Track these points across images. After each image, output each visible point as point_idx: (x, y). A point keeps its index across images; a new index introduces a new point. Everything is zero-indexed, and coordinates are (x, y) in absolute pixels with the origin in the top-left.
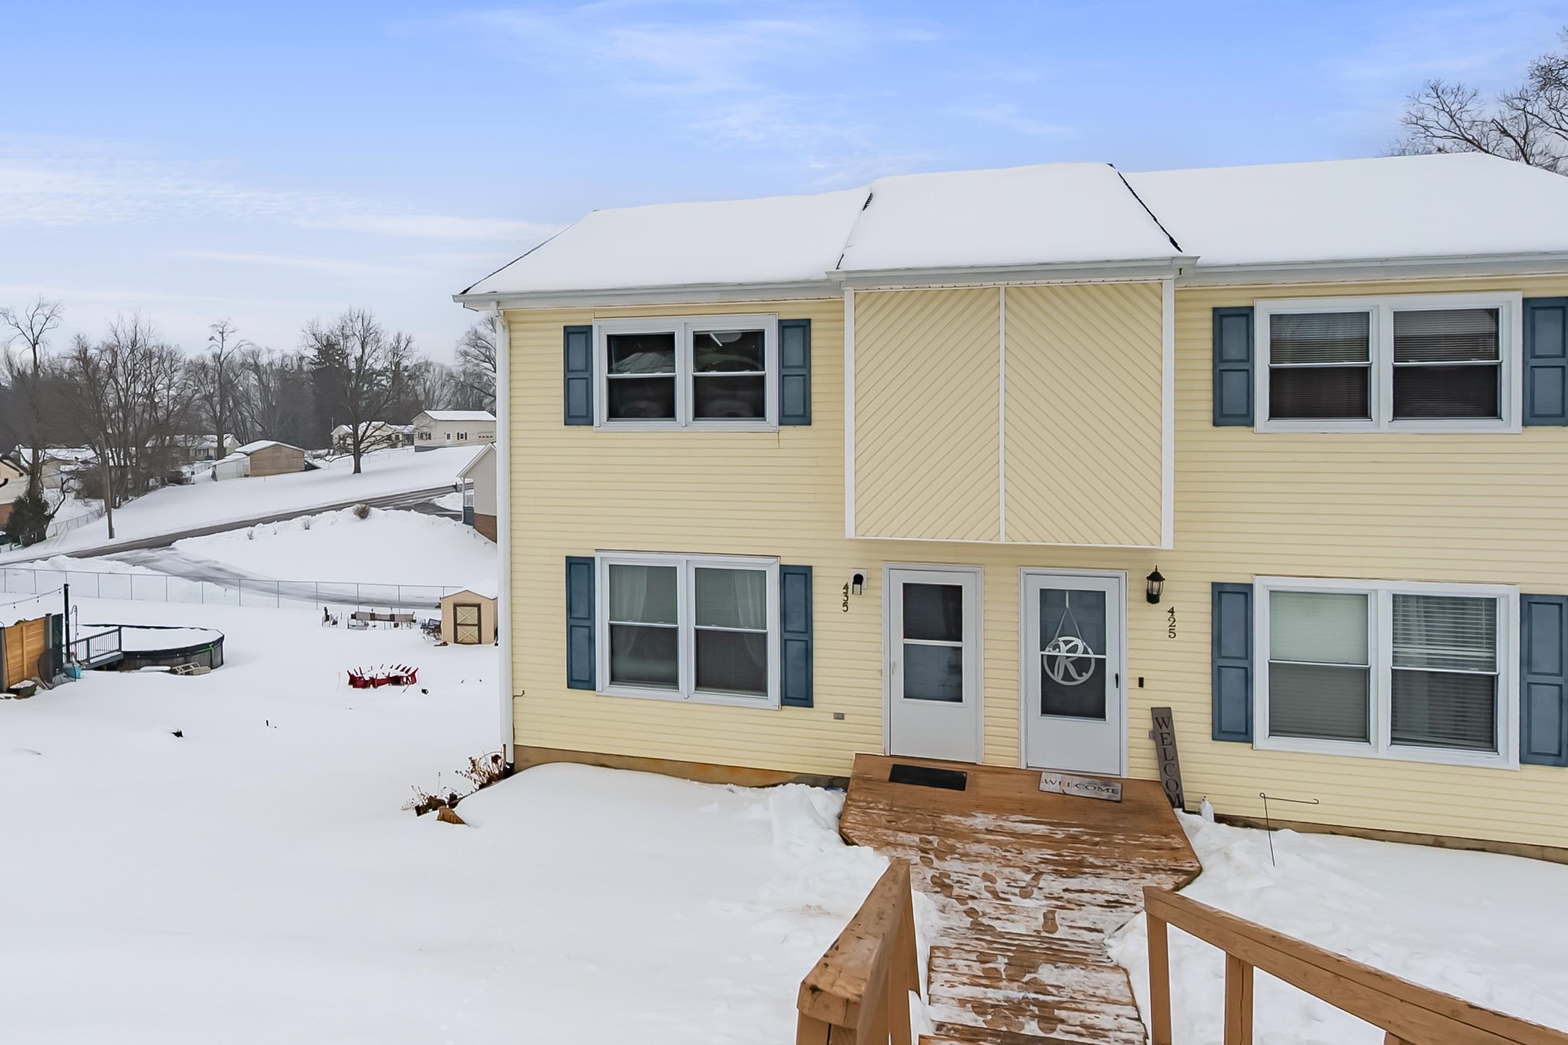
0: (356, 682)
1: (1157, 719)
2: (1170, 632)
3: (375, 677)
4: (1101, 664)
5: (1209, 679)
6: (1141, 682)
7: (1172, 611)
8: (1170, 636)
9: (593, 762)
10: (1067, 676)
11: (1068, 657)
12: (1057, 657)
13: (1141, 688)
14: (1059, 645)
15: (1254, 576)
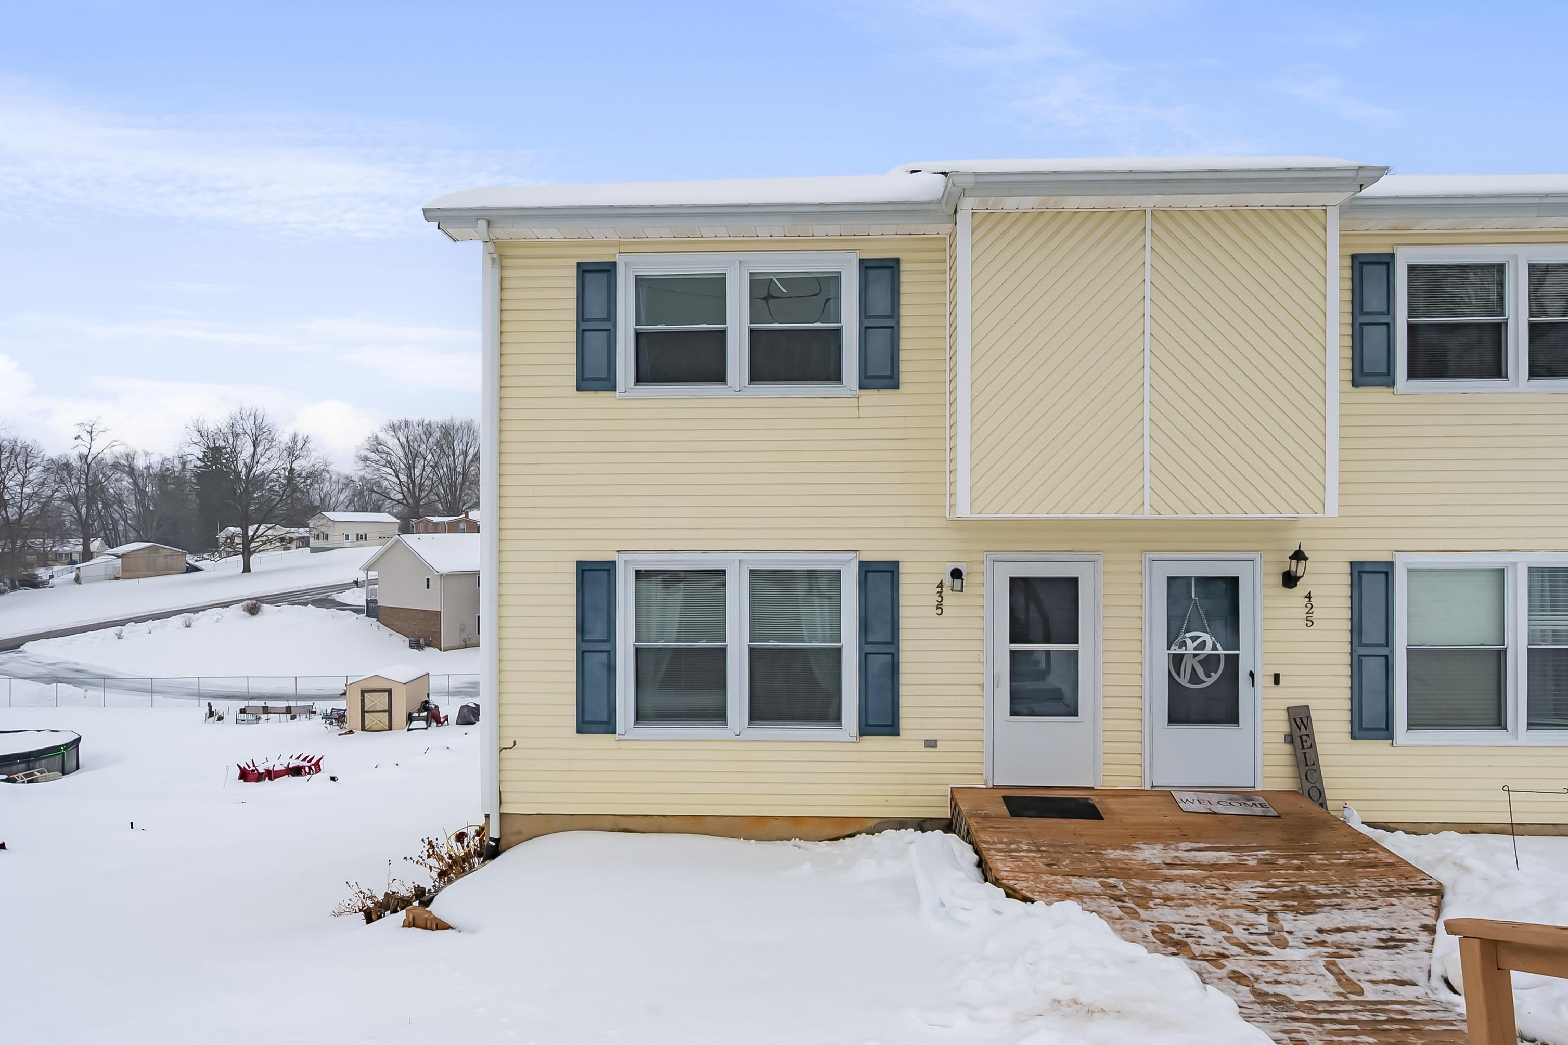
0: (246, 775)
1: (1295, 720)
2: (1307, 620)
3: (271, 769)
4: (1233, 661)
5: (1347, 671)
6: (1277, 679)
7: (1309, 597)
8: (1307, 624)
9: (610, 827)
10: (1194, 678)
11: (1195, 656)
12: (1183, 655)
13: (1276, 685)
14: (1185, 642)
15: (1394, 553)
